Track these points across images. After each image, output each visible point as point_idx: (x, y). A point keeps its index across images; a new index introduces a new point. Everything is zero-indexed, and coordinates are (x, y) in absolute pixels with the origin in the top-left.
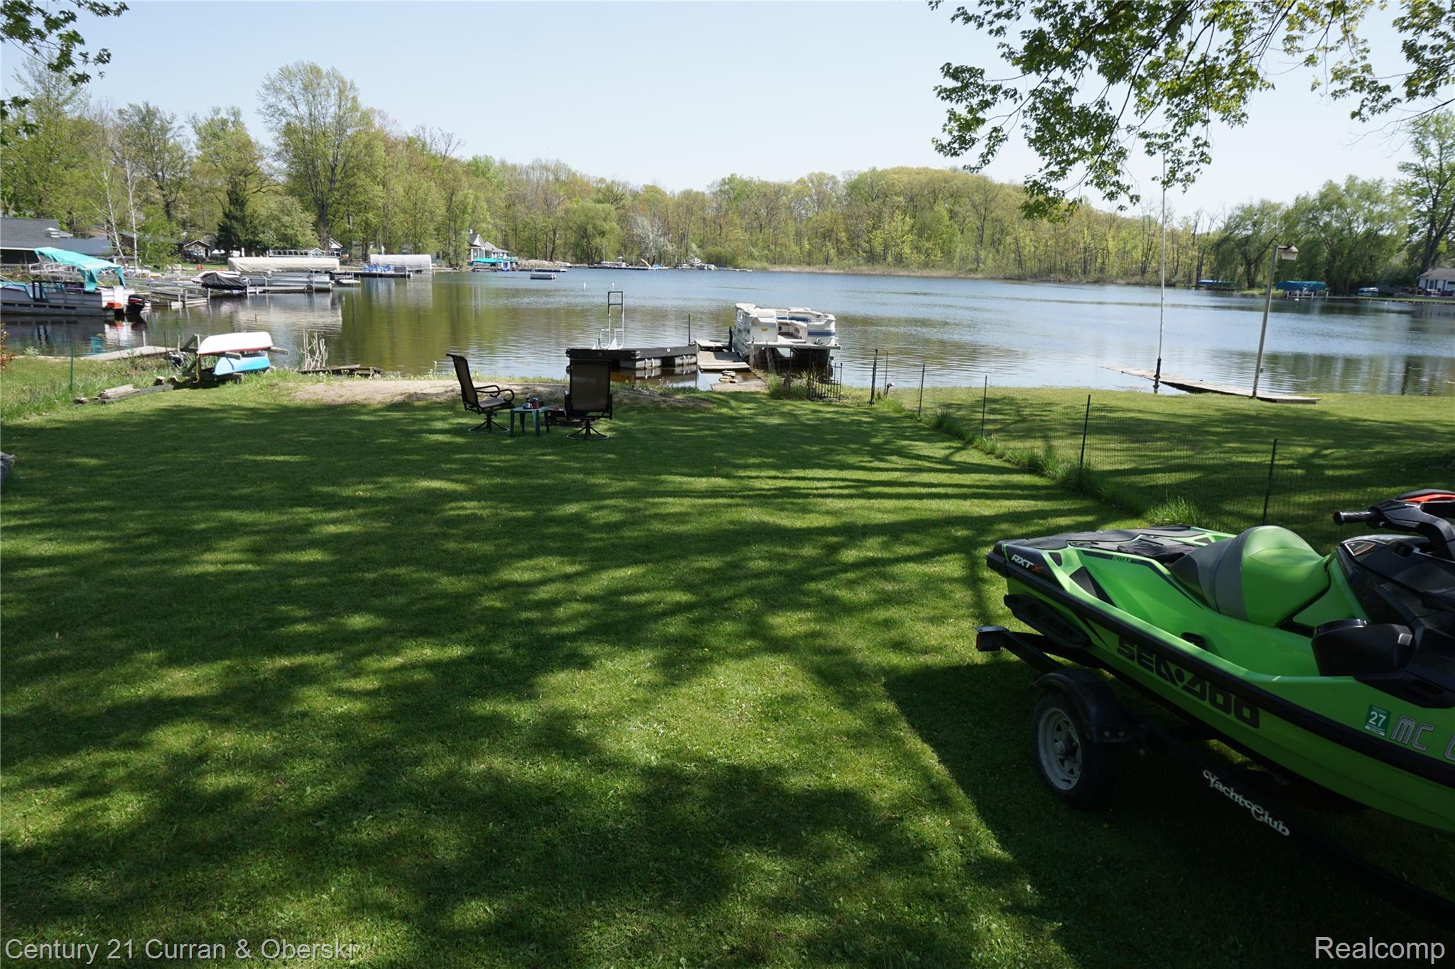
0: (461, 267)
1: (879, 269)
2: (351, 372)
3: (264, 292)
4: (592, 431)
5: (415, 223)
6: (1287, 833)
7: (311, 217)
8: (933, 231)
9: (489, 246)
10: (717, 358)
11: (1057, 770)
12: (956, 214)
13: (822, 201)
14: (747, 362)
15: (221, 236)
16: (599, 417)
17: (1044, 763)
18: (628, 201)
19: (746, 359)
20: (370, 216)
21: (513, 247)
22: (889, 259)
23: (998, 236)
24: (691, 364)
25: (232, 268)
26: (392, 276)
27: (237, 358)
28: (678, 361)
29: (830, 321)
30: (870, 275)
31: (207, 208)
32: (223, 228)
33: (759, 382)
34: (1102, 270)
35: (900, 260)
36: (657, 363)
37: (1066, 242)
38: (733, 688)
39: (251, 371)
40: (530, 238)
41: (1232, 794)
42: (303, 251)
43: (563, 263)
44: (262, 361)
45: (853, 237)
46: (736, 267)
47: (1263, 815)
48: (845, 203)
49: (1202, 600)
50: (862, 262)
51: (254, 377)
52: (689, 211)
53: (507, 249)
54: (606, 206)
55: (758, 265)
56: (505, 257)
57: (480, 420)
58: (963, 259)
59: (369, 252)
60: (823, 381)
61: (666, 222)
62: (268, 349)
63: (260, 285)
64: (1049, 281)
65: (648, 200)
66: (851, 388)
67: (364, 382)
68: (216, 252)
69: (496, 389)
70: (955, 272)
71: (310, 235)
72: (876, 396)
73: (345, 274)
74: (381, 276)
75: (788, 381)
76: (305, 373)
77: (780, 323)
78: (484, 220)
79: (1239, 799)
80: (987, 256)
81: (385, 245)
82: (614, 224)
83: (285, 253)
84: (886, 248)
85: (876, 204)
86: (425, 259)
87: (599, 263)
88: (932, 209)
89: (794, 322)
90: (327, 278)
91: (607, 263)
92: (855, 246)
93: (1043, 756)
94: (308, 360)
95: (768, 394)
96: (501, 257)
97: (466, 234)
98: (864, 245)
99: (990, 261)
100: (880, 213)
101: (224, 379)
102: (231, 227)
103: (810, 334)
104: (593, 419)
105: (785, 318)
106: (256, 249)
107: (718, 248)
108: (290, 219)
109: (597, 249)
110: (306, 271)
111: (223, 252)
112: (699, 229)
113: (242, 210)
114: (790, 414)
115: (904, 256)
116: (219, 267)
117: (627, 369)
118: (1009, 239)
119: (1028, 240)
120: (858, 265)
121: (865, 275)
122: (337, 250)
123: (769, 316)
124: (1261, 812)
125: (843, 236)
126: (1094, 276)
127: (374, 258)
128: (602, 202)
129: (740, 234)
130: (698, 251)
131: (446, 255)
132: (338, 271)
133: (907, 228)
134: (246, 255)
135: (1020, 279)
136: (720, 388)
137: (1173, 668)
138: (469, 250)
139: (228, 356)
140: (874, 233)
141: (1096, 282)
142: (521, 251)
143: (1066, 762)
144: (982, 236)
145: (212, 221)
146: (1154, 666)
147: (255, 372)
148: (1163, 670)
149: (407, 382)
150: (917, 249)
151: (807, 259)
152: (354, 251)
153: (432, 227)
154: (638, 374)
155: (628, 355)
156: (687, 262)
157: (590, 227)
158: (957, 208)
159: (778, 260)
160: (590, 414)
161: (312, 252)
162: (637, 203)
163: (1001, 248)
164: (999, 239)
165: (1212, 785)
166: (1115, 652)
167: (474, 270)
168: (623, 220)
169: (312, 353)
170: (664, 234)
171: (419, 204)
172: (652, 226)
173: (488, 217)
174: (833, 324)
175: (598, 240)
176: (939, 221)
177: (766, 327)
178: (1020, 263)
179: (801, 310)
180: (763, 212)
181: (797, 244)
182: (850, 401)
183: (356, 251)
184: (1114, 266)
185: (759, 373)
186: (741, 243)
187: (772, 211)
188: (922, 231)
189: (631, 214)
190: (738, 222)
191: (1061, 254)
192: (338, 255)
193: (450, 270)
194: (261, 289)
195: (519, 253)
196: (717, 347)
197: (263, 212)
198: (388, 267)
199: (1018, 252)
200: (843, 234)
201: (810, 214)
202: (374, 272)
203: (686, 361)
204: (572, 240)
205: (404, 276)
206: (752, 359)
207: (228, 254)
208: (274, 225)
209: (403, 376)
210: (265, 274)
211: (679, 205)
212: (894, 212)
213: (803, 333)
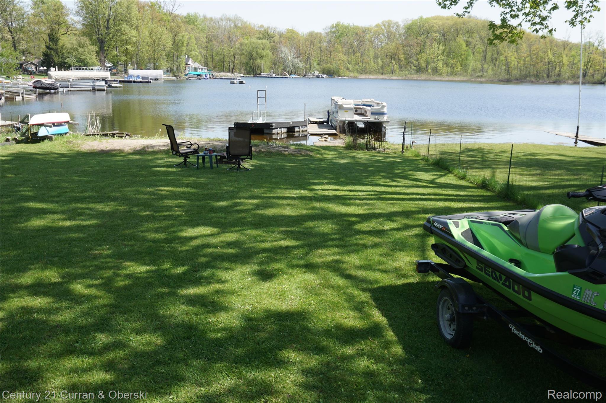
0: (180, 77)
1: (424, 76)
2: (113, 135)
3: (68, 91)
4: (241, 167)
5: (154, 52)
6: (541, 351)
7: (95, 48)
8: (456, 54)
9: (197, 65)
10: (319, 127)
11: (448, 330)
12: (470, 43)
13: (390, 37)
14: (336, 130)
15: (44, 59)
16: (245, 159)
17: (442, 326)
18: (277, 38)
19: (335, 129)
20: (129, 47)
21: (211, 65)
22: (430, 70)
23: (495, 56)
24: (304, 131)
25: (50, 77)
26: (141, 82)
27: (50, 127)
28: (297, 129)
29: (384, 106)
30: (417, 80)
31: (37, 43)
32: (45, 55)
33: (341, 141)
34: (559, 75)
35: (436, 71)
36: (285, 130)
37: (537, 58)
38: (290, 291)
39: (58, 134)
40: (220, 60)
41: (520, 334)
42: (91, 68)
43: (239, 75)
44: (65, 129)
45: (408, 58)
46: (339, 76)
47: (532, 344)
48: (404, 37)
49: (520, 241)
50: (413, 72)
51: (59, 137)
52: (312, 43)
53: (207, 66)
54: (264, 41)
55: (352, 74)
56: (206, 71)
57: (182, 160)
58: (474, 70)
59: (128, 68)
60: (378, 140)
61: (298, 49)
62: (67, 122)
63: (66, 87)
64: (526, 82)
65: (289, 38)
66: (393, 144)
67: (120, 140)
68: (41, 68)
69: (190, 143)
70: (469, 77)
71: (93, 58)
72: (405, 148)
73: (114, 81)
74: (134, 82)
75: (355, 140)
76: (88, 135)
77: (355, 108)
78: (194, 50)
79: (523, 337)
80: (488, 68)
81: (137, 64)
82: (269, 52)
83: (80, 69)
84: (427, 64)
85: (422, 38)
86: (159, 73)
87: (260, 74)
88: (455, 40)
89: (364, 107)
90: (103, 83)
91: (264, 74)
92: (409, 63)
93: (441, 323)
94: (90, 128)
95: (344, 148)
96: (204, 71)
97: (183, 58)
98: (415, 62)
99: (490, 72)
100: (425, 43)
101: (43, 138)
102: (51, 54)
103: (373, 114)
104: (242, 160)
105: (360, 105)
106: (64, 66)
107: (329, 65)
108: (83, 50)
109: (258, 66)
110: (92, 79)
111: (45, 68)
112: (317, 54)
113: (56, 45)
114: (353, 157)
115: (438, 68)
116: (43, 77)
117: (268, 134)
118: (502, 58)
119: (513, 58)
120: (411, 74)
121: (415, 80)
122: (109, 67)
123: (349, 103)
124: (531, 342)
125: (402, 57)
126: (554, 78)
127: (131, 72)
128: (262, 39)
129: (342, 56)
130: (318, 67)
131: (172, 70)
132: (110, 79)
133: (440, 52)
134: (59, 70)
135: (508, 81)
136: (318, 144)
137: (498, 274)
138: (186, 67)
139: (46, 126)
140: (420, 55)
141: (555, 82)
142: (215, 68)
143: (452, 325)
144: (485, 56)
145: (39, 50)
146: (490, 274)
147: (61, 135)
148: (494, 276)
149: (144, 140)
150: (446, 64)
151: (381, 71)
152: (119, 68)
153: (164, 54)
154: (274, 137)
155: (268, 126)
156: (311, 73)
157: (254, 53)
158: (470, 39)
159: (363, 71)
160: (242, 157)
161: (96, 68)
162: (282, 39)
163: (497, 63)
164: (496, 58)
165: (512, 332)
166: (475, 268)
167: (187, 79)
168: (274, 49)
169: (92, 125)
170: (298, 57)
171: (157, 40)
172: (290, 53)
173: (196, 47)
174: (386, 108)
175: (259, 61)
176: (460, 47)
177: (347, 110)
178: (508, 72)
179: (369, 100)
180: (355, 43)
181: (374, 62)
182: (391, 151)
183: (121, 68)
184: (566, 72)
185: (342, 136)
186: (342, 62)
187: (361, 42)
188: (449, 53)
189: (279, 46)
190: (340, 50)
191: (534, 65)
192: (110, 70)
193: (174, 78)
194: (67, 89)
195: (214, 68)
196: (320, 122)
197: (69, 46)
198: (138, 77)
199: (507, 65)
200: (402, 56)
201: (383, 44)
202: (131, 80)
203: (301, 129)
204: (245, 61)
205: (147, 82)
206: (338, 128)
207: (48, 69)
208: (74, 54)
209: (142, 137)
210: (69, 81)
211: (306, 40)
212: (433, 43)
213: (369, 114)
